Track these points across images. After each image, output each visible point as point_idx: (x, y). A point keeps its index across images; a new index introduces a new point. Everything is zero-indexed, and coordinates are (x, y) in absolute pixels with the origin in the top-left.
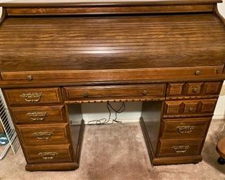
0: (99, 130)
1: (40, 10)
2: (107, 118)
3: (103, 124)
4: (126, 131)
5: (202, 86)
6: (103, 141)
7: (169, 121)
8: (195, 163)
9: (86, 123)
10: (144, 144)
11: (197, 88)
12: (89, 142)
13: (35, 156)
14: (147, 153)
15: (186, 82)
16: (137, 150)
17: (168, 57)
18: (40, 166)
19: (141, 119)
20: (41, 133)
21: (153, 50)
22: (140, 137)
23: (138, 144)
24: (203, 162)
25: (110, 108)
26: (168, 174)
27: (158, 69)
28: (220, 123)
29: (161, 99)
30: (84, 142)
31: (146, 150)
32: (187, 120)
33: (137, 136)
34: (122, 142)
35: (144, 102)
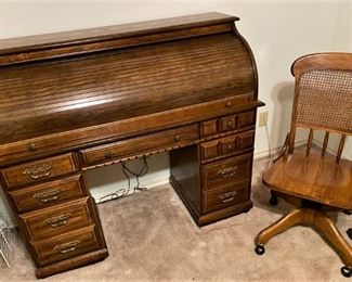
0: (118, 206)
1: (20, 56)
2: (125, 187)
3: (122, 197)
4: (156, 198)
5: (237, 118)
6: (130, 217)
7: (208, 167)
8: (246, 212)
9: (97, 201)
10: (183, 207)
11: (232, 122)
12: (111, 223)
13: (49, 253)
14: (189, 215)
15: (219, 117)
16: (176, 216)
17: (194, 92)
18: (56, 266)
19: (172, 178)
20: (55, 219)
21: (177, 87)
22: (175, 200)
23: (175, 209)
24: (254, 208)
25: (127, 172)
26: (219, 231)
27: (187, 108)
28: (265, 161)
29: (197, 142)
30: (104, 225)
31: (187, 213)
32: (228, 161)
33: (172, 200)
34: (155, 212)
35: (170, 151)
